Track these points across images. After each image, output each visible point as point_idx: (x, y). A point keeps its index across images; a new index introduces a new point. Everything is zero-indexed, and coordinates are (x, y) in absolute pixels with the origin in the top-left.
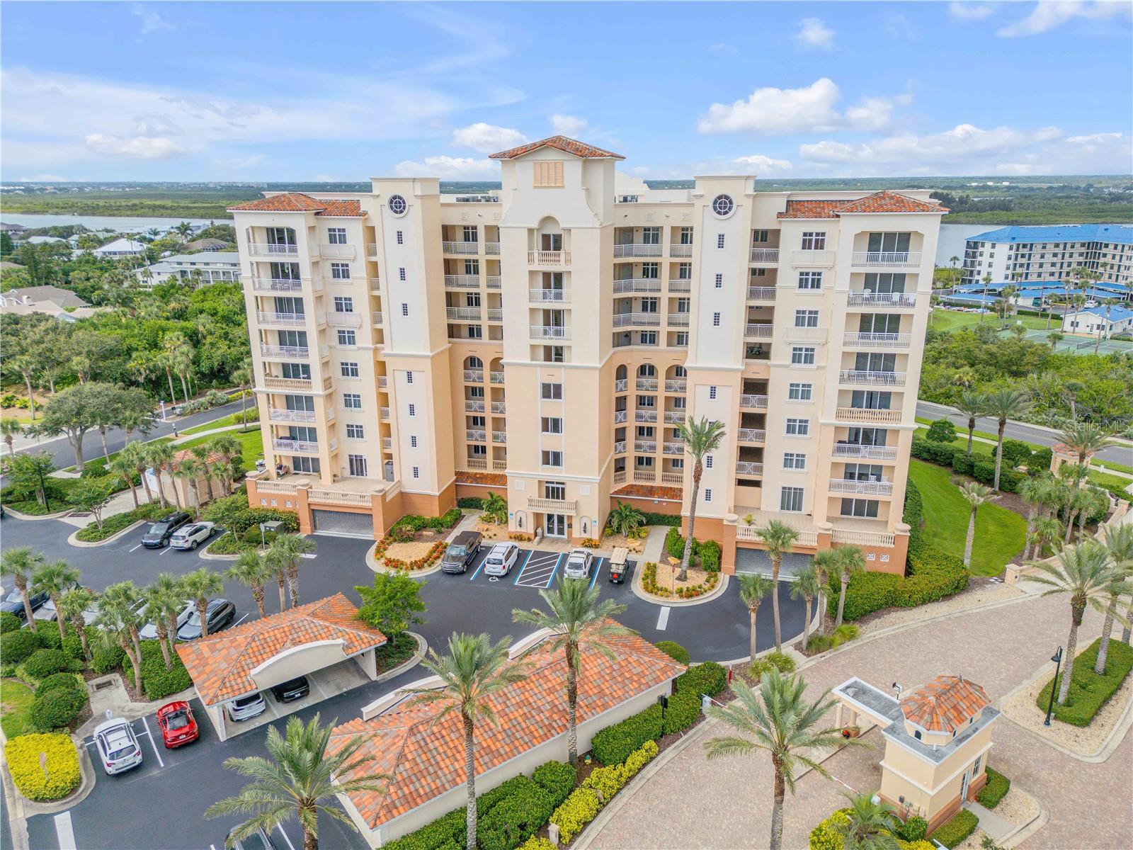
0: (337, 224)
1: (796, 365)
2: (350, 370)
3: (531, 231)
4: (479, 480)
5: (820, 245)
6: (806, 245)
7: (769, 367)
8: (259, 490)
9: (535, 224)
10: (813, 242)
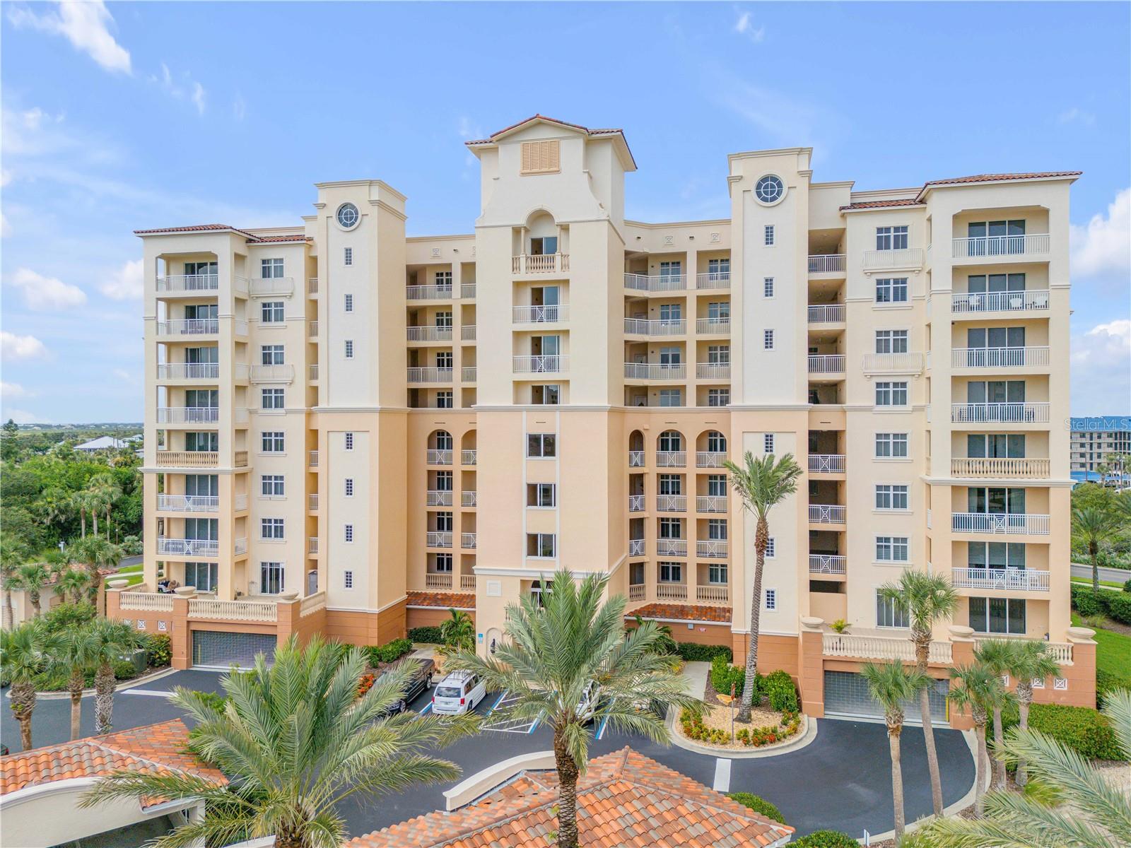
0: (272, 254)
1: (883, 407)
2: (273, 442)
3: (517, 231)
4: (439, 602)
5: (901, 242)
6: (882, 244)
7: (844, 412)
8: (123, 607)
9: (521, 221)
10: (893, 239)
